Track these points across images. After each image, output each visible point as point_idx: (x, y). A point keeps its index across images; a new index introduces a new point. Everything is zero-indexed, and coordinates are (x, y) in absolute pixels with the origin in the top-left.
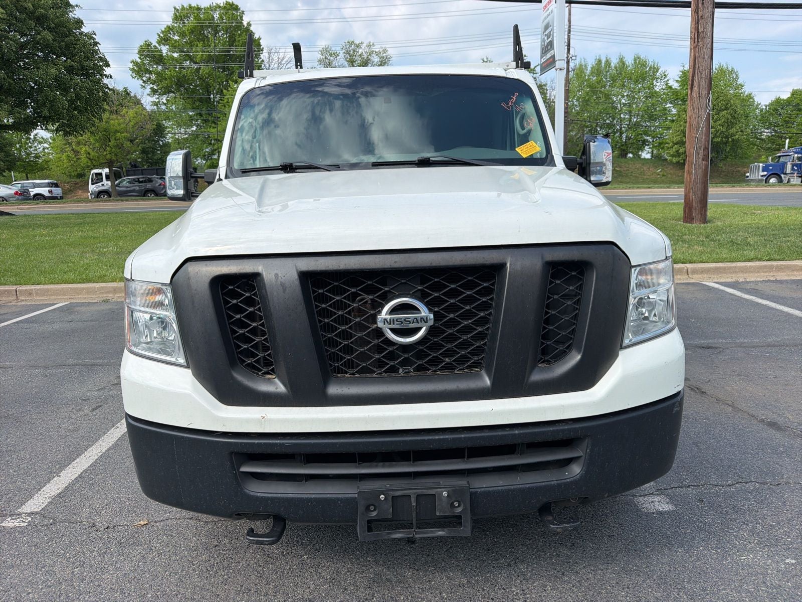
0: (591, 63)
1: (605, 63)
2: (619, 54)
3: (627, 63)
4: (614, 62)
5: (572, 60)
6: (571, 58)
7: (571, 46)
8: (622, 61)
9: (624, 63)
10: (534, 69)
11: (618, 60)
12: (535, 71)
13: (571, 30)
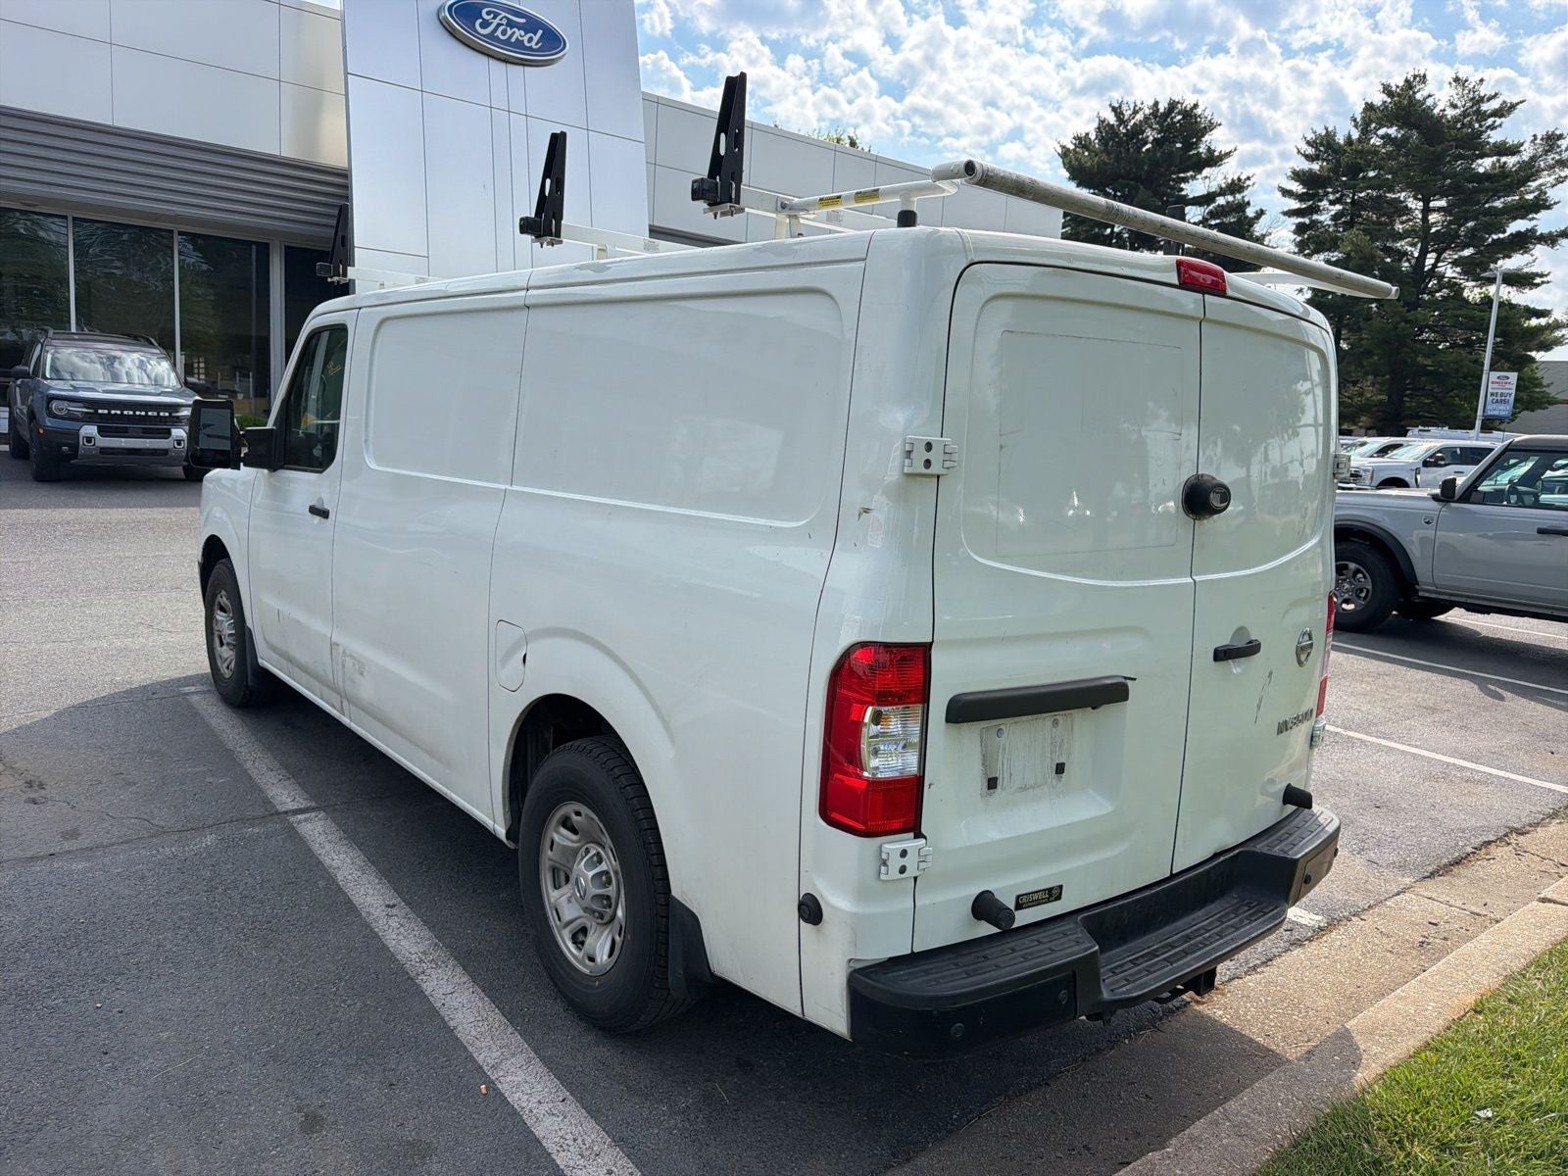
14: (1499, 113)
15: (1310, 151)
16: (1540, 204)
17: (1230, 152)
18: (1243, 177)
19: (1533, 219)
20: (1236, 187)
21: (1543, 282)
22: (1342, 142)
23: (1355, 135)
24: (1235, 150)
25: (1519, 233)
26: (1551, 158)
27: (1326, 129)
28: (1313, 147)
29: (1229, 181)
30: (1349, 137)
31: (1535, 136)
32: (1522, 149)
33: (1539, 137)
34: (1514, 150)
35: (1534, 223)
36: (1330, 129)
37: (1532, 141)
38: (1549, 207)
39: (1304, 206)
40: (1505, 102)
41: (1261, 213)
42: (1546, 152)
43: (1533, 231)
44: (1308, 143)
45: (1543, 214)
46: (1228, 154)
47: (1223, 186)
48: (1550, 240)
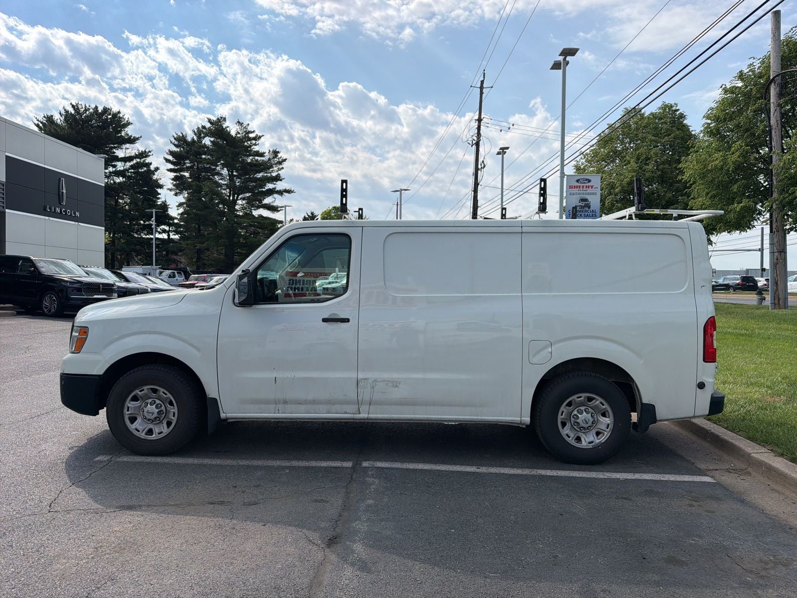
14: (255, 139)
15: (176, 143)
16: (278, 178)
17: (139, 137)
18: (147, 151)
19: (275, 184)
20: (143, 155)
21: (281, 210)
22: (189, 140)
23: (195, 138)
24: (141, 137)
25: (270, 189)
26: (276, 160)
27: (182, 134)
28: (177, 141)
29: (140, 152)
30: (193, 139)
31: (269, 150)
32: (265, 155)
33: (271, 151)
34: (262, 155)
35: (276, 185)
36: (184, 134)
37: (269, 153)
38: (281, 180)
39: (176, 168)
40: (257, 135)
41: (157, 169)
42: (274, 158)
43: (275, 188)
44: (175, 139)
45: (279, 183)
46: (138, 139)
47: (137, 154)
48: (280, 193)
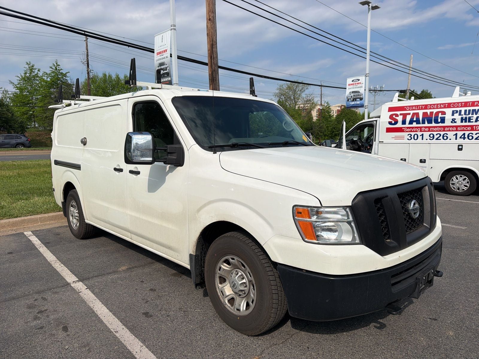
0: (101, 75)
1: (108, 77)
2: (116, 73)
3: (121, 78)
4: (114, 77)
5: (91, 72)
6: (90, 71)
7: (89, 64)
8: (118, 77)
9: (119, 79)
10: (65, 74)
11: (115, 76)
12: (66, 75)
13: (89, 55)
